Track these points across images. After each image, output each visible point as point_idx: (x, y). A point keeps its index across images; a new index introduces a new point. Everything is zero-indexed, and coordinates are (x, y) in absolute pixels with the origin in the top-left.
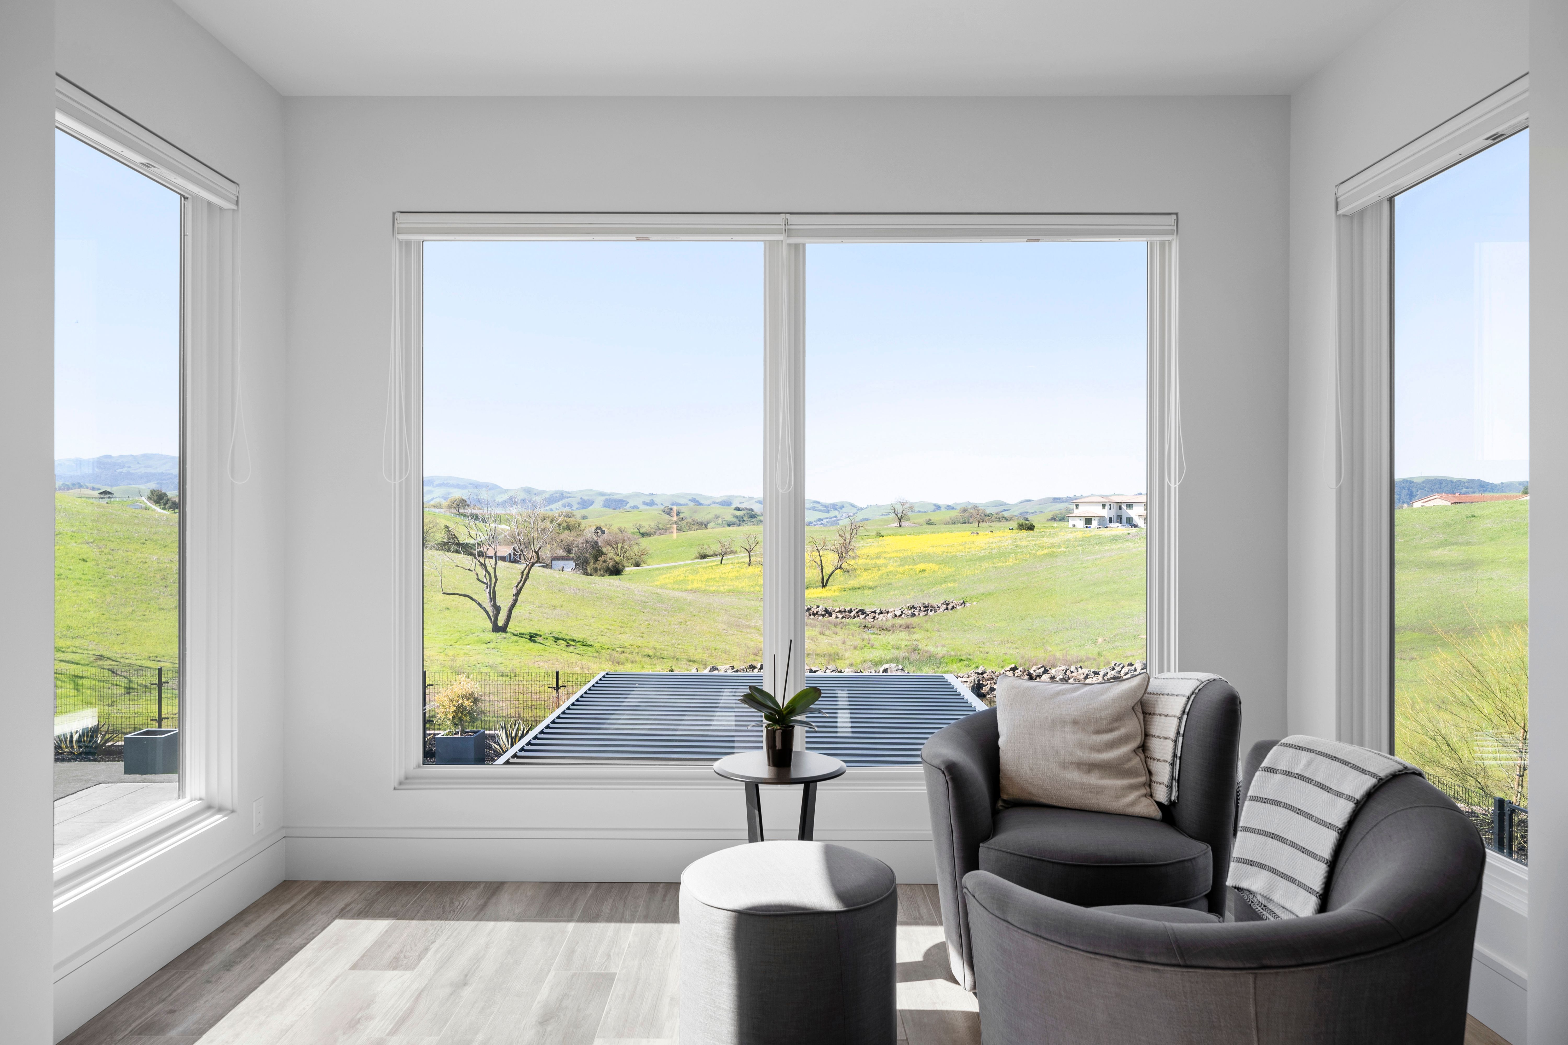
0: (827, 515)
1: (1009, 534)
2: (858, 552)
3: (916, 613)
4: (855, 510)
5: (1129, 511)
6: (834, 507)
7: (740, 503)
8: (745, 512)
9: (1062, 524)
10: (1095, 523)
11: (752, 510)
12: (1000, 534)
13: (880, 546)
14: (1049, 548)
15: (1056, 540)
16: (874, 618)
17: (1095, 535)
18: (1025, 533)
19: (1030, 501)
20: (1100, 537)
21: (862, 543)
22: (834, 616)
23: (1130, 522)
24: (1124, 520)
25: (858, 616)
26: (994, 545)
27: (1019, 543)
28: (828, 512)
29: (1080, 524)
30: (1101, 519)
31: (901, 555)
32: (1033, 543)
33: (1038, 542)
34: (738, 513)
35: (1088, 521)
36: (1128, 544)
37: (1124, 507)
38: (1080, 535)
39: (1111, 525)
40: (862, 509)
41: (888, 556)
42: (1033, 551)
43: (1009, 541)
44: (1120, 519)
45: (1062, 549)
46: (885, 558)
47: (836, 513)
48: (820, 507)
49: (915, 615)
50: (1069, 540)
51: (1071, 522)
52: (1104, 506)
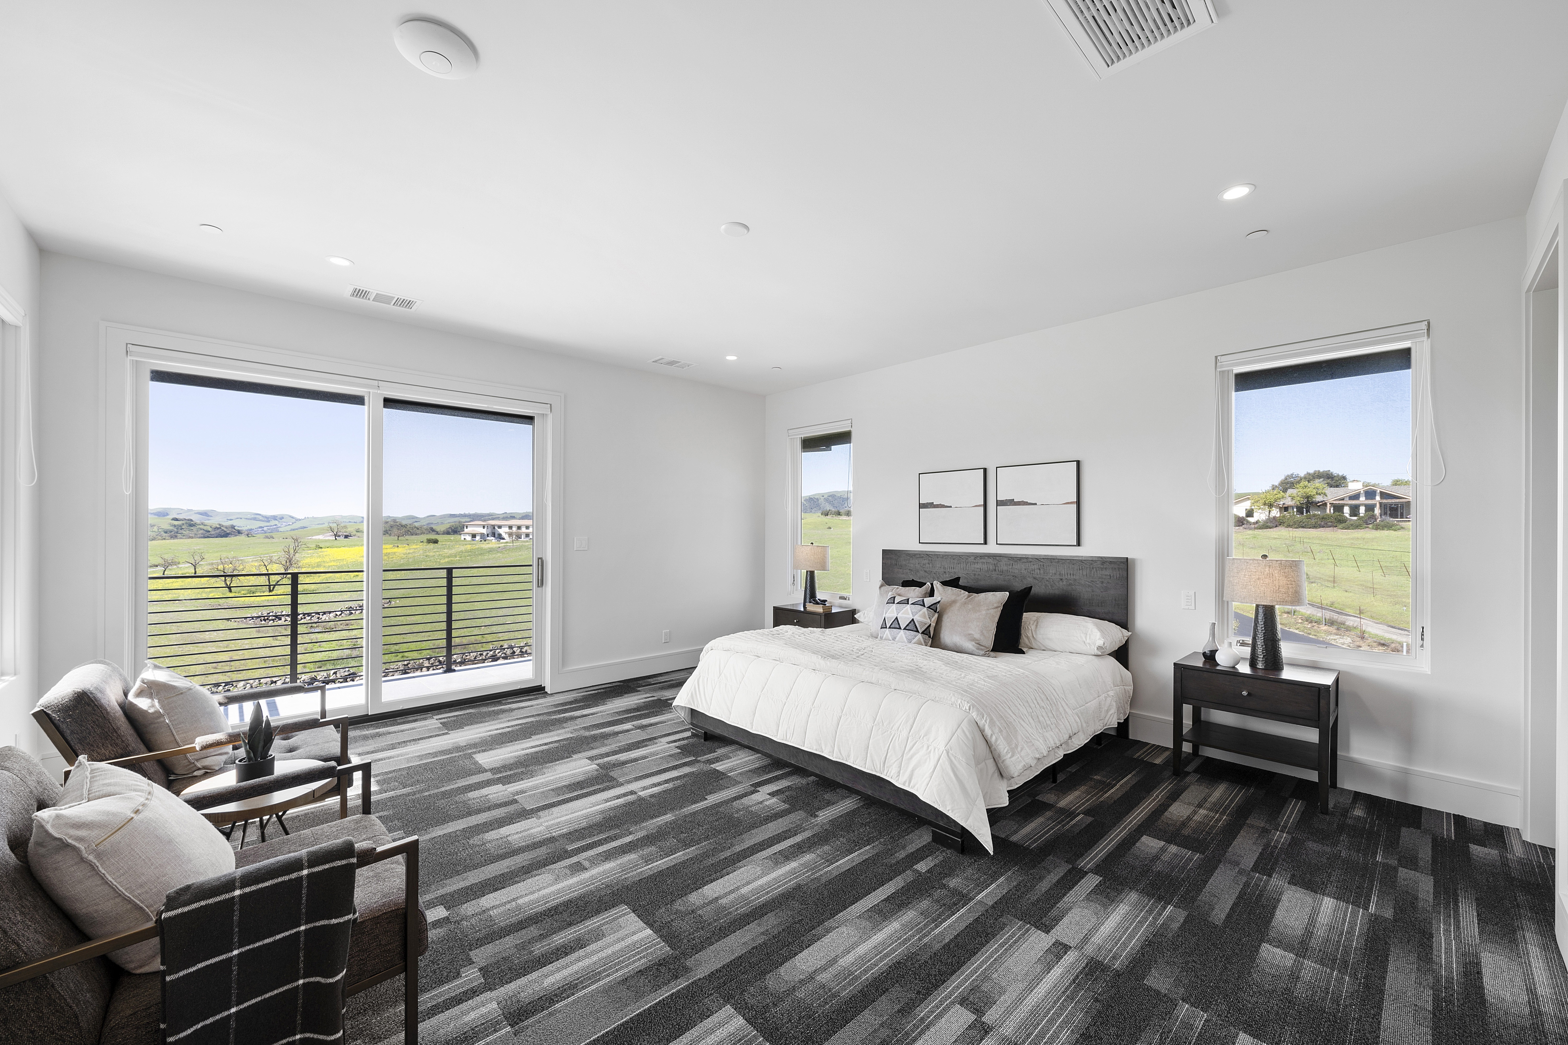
0: (268, 524)
1: (420, 546)
2: (300, 564)
3: (353, 612)
4: (294, 520)
5: (499, 530)
6: (275, 518)
7: (178, 514)
8: (184, 522)
9: (456, 537)
10: (478, 538)
11: (192, 520)
12: (414, 547)
13: (320, 557)
14: (448, 557)
15: (453, 551)
16: (318, 618)
17: (478, 548)
18: (432, 546)
19: (434, 516)
20: (482, 549)
21: (304, 554)
22: (283, 619)
23: (500, 537)
24: (496, 536)
25: (305, 618)
26: (410, 555)
27: (428, 554)
28: (269, 521)
29: (469, 538)
30: (482, 535)
31: (338, 564)
32: (437, 553)
33: (441, 553)
34: (176, 523)
35: (474, 536)
36: (499, 555)
37: (496, 528)
38: (469, 547)
39: (488, 538)
40: (300, 520)
41: (327, 565)
42: (438, 560)
43: (421, 552)
44: (494, 535)
45: (458, 558)
46: (324, 566)
47: (276, 522)
48: (261, 518)
49: (352, 613)
50: (462, 552)
51: (463, 537)
52: (484, 527)
